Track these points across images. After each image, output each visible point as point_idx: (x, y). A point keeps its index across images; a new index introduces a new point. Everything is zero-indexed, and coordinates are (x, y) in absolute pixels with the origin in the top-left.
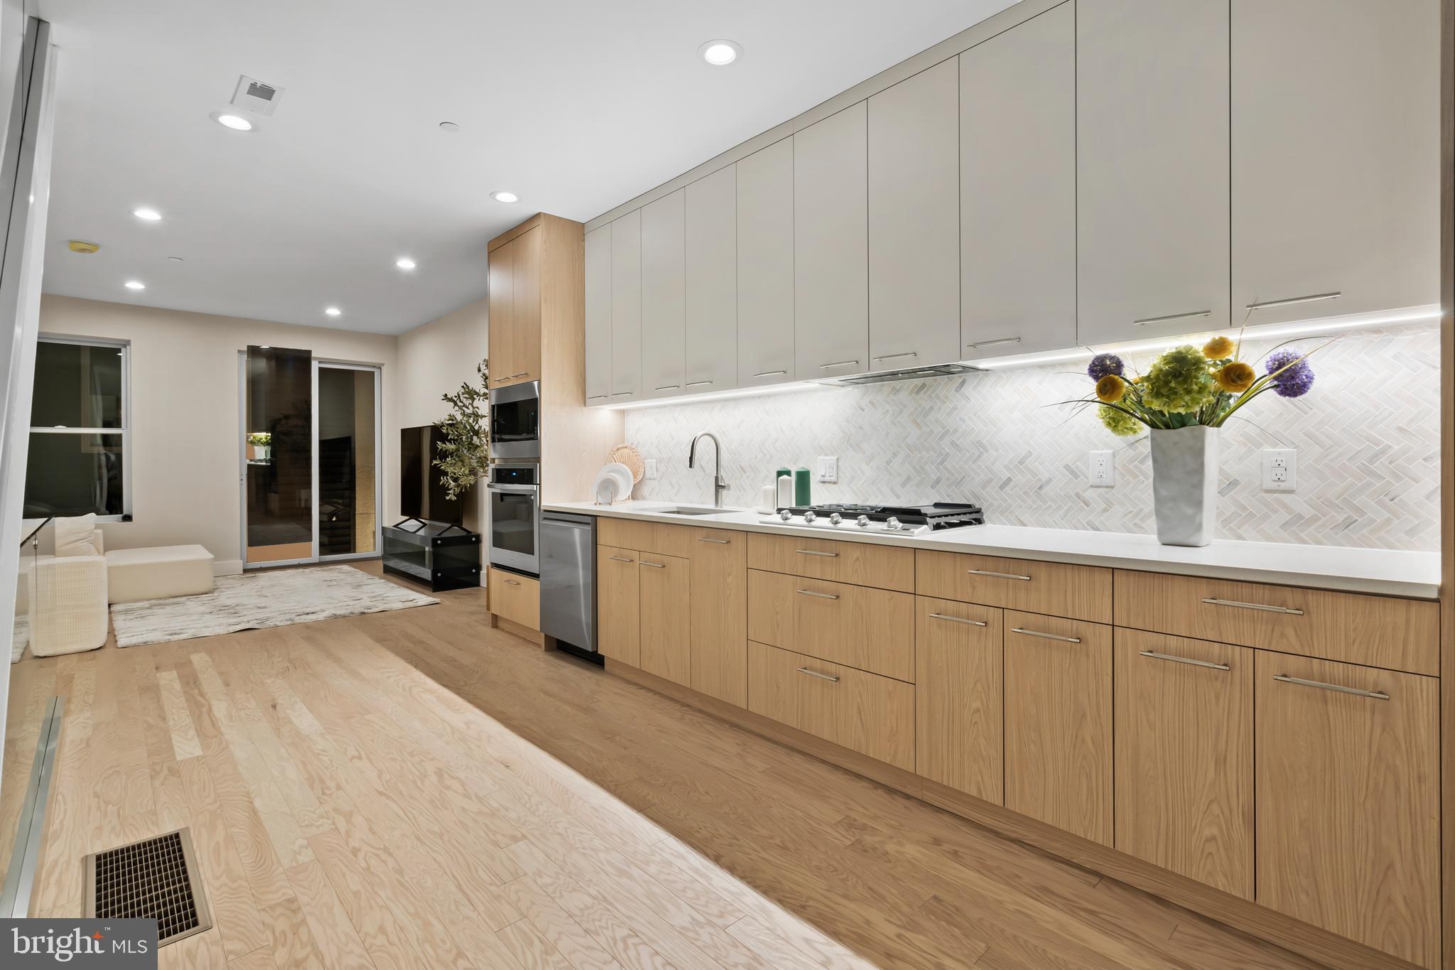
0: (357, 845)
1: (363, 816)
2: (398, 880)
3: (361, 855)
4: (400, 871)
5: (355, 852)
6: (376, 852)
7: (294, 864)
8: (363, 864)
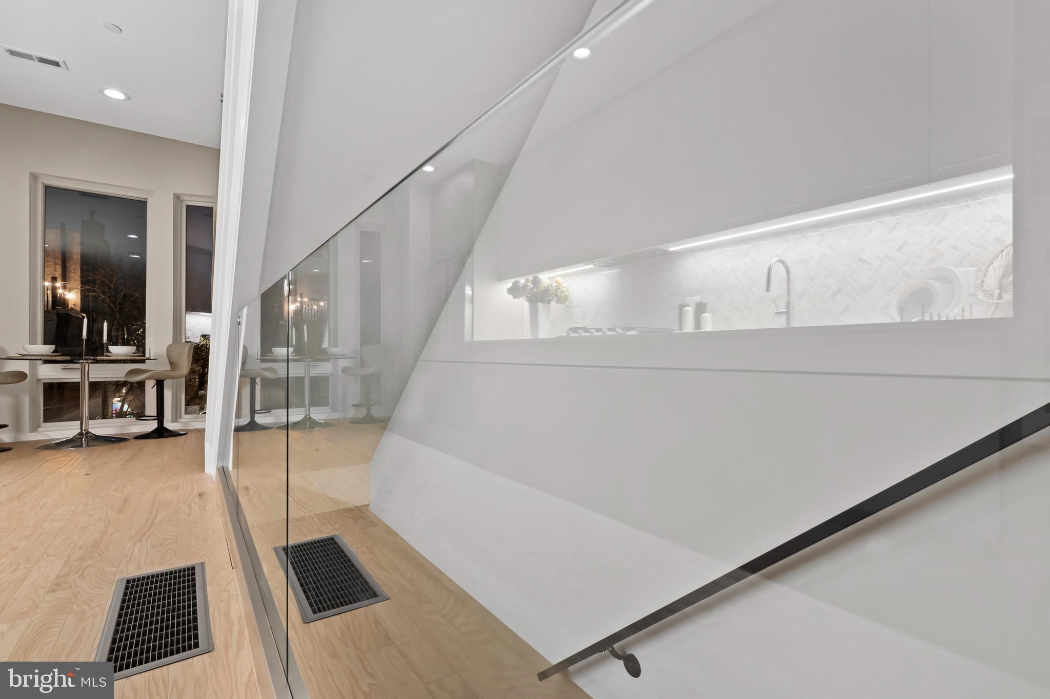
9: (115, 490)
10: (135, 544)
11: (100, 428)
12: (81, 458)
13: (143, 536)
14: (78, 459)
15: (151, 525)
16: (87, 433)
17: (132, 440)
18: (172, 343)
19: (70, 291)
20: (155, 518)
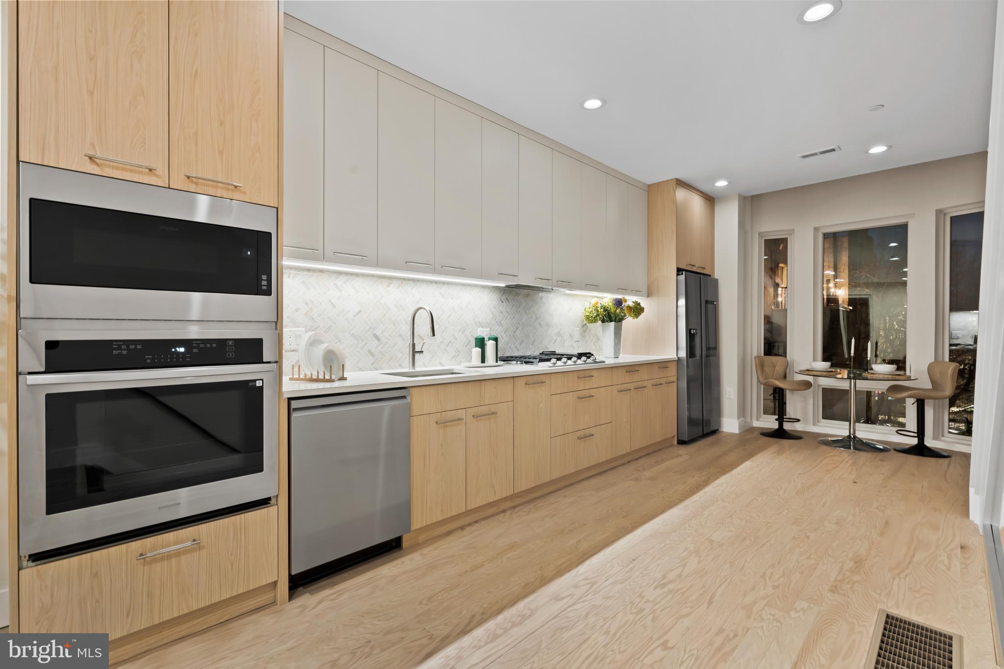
0: (771, 589)
1: (743, 600)
2: (778, 564)
3: (776, 584)
4: (773, 566)
5: (774, 587)
6: (768, 579)
7: (812, 605)
8: (782, 579)
9: (877, 508)
10: (894, 578)
11: (865, 432)
12: (850, 462)
13: (902, 572)
14: (847, 462)
15: (910, 563)
16: (855, 437)
17: (893, 451)
18: (933, 360)
19: (840, 289)
20: (913, 556)
